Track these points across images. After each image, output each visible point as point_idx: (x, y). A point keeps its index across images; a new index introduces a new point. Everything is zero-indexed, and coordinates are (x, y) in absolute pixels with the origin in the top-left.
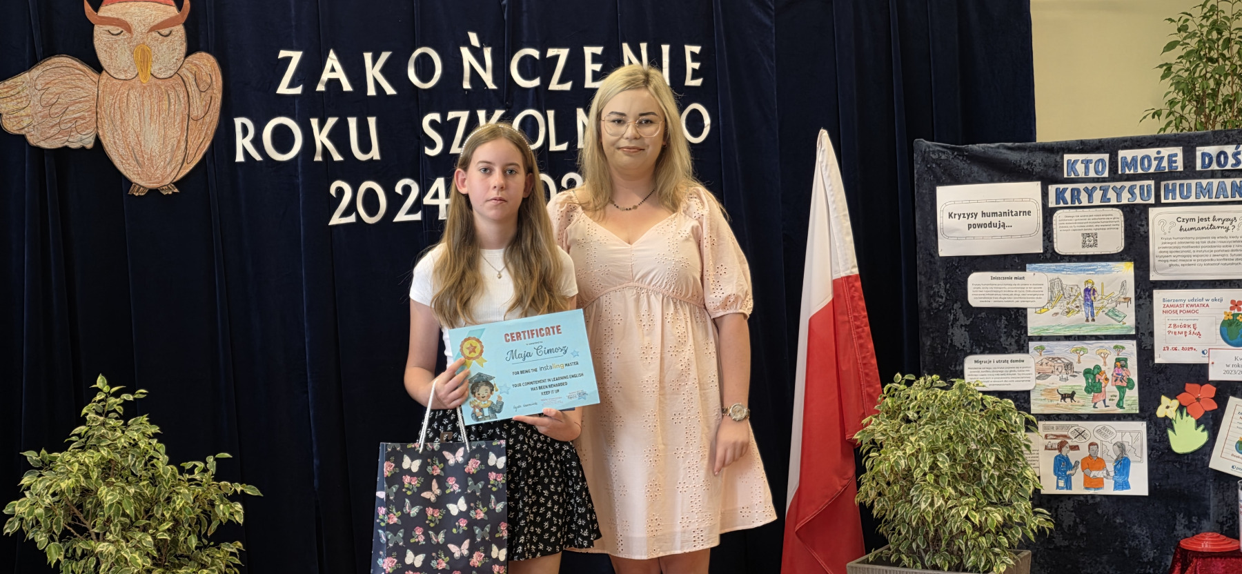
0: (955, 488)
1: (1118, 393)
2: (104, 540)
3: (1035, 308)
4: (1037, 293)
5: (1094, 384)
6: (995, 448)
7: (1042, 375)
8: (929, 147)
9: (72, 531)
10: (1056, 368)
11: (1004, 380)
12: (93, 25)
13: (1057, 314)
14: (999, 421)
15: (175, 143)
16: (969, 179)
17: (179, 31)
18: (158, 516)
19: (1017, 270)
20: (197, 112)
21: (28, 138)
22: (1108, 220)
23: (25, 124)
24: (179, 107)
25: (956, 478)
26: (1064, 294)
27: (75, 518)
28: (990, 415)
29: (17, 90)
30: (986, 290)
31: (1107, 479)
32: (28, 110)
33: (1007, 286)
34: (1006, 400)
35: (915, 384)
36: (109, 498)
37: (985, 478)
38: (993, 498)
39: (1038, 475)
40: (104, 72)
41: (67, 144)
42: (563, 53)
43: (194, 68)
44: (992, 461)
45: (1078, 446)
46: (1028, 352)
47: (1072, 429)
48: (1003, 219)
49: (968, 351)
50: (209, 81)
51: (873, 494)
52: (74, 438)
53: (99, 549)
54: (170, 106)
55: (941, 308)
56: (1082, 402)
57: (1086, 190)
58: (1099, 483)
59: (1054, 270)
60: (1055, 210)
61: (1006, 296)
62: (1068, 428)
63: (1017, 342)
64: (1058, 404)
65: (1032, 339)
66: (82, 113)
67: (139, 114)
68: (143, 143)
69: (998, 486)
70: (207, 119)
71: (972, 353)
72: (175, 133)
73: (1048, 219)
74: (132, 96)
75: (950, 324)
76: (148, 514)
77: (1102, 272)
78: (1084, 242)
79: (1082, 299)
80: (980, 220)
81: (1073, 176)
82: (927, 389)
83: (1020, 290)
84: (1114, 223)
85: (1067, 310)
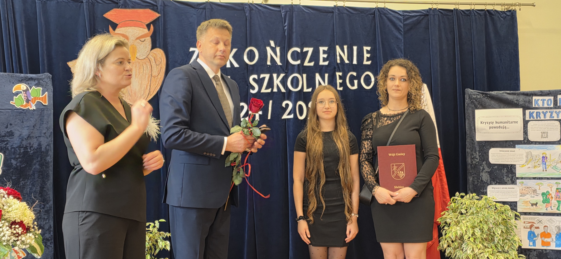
0: (483, 244)
1: (557, 204)
3: (520, 165)
4: (521, 158)
5: (546, 199)
6: (501, 227)
7: (522, 195)
8: (472, 92)
10: (529, 192)
11: (505, 196)
13: (529, 167)
14: (503, 215)
15: (146, 87)
16: (490, 107)
17: (148, 40)
19: (511, 147)
20: (155, 73)
22: (553, 126)
24: (147, 72)
25: (483, 240)
26: (533, 159)
28: (499, 212)
30: (498, 156)
31: (552, 242)
33: (507, 155)
34: (506, 205)
35: (465, 197)
37: (496, 240)
38: (500, 249)
39: (520, 240)
42: (310, 50)
43: (154, 55)
44: (500, 233)
45: (539, 227)
46: (516, 184)
47: (536, 219)
48: (505, 125)
49: (489, 183)
50: (160, 61)
51: (445, 246)
54: (144, 71)
55: (477, 164)
56: (541, 207)
57: (543, 112)
58: (548, 244)
59: (528, 148)
60: (528, 121)
61: (507, 159)
62: (534, 219)
63: (511, 180)
64: (530, 208)
65: (518, 178)
69: (502, 244)
70: (159, 77)
71: (491, 184)
72: (145, 82)
73: (526, 125)
75: (481, 171)
77: (550, 149)
78: (542, 136)
79: (541, 161)
80: (495, 125)
81: (537, 106)
82: (470, 200)
83: (513, 156)
84: (556, 128)
85: (534, 166)
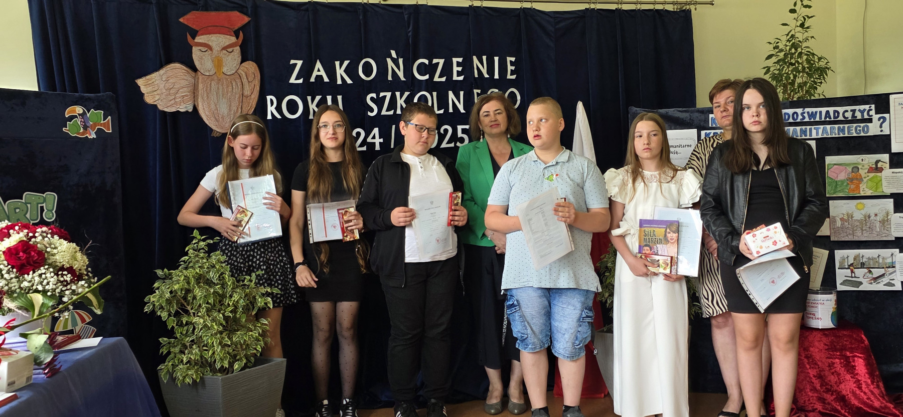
2: (198, 316)
8: (636, 110)
9: (181, 311)
12: (192, 47)
15: (236, 109)
17: (238, 48)
18: (226, 304)
20: (247, 92)
21: (158, 106)
23: (156, 99)
24: (237, 90)
27: (182, 305)
29: (152, 81)
32: (158, 92)
36: (200, 294)
40: (198, 71)
41: (179, 109)
42: (441, 61)
43: (245, 69)
48: (677, 149)
50: (253, 76)
52: (182, 263)
53: (194, 321)
54: (233, 88)
66: (187, 93)
67: (217, 94)
68: (218, 109)
70: (253, 96)
72: (235, 105)
74: (213, 84)
76: (221, 303)
